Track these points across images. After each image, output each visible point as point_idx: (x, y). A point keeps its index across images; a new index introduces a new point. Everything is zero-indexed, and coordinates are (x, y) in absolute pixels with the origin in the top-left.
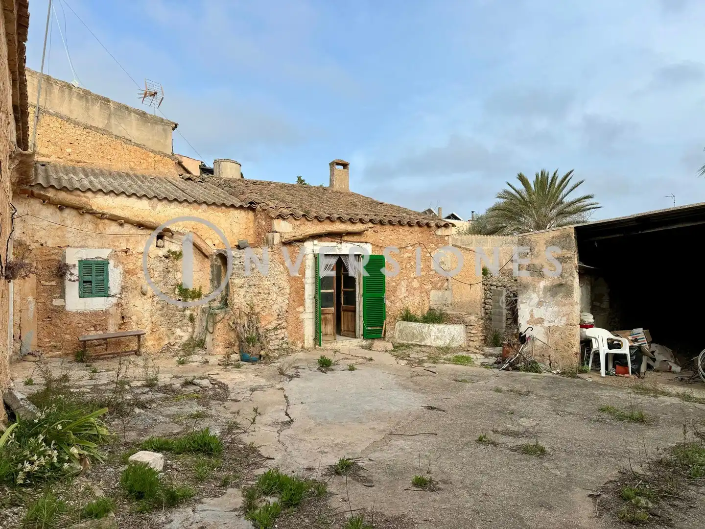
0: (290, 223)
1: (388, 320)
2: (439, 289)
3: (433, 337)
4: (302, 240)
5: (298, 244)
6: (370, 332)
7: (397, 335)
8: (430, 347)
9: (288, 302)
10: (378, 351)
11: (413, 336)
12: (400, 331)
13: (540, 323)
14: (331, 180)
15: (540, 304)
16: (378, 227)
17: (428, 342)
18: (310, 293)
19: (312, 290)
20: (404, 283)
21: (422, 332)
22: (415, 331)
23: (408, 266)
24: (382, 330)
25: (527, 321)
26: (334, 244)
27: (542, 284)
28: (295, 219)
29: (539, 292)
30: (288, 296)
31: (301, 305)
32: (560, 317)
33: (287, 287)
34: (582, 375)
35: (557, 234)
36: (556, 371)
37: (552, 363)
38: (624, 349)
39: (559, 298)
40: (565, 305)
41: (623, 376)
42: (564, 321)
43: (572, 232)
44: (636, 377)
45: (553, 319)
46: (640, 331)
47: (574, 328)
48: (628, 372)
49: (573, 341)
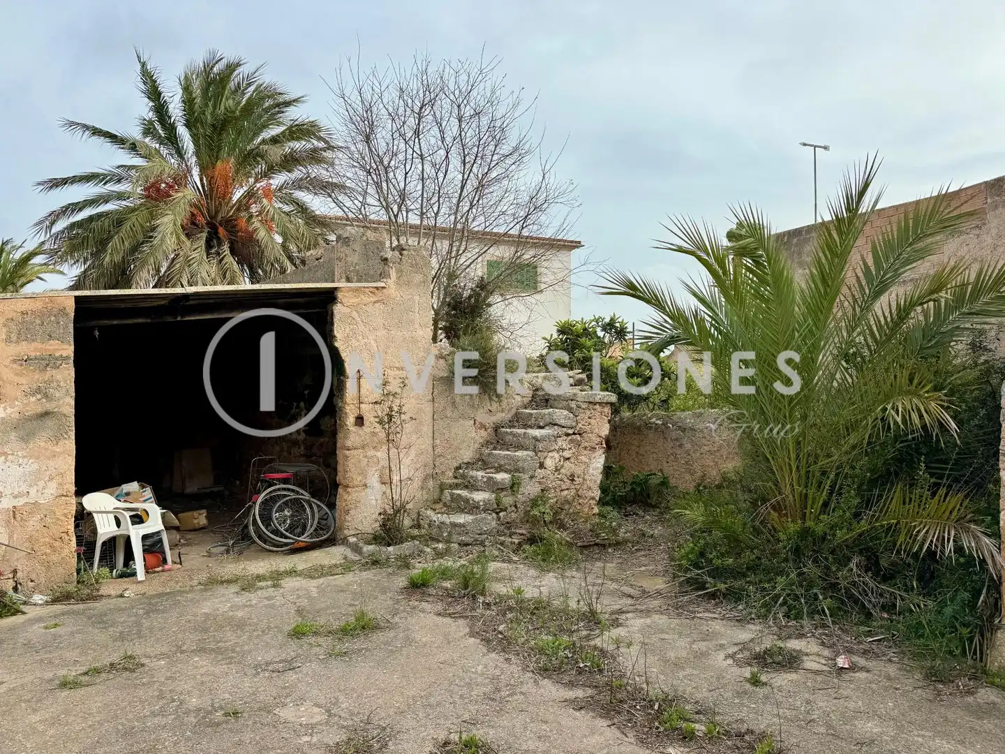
32: (41, 483)
34: (104, 591)
35: (38, 305)
36: (38, 598)
37: (20, 584)
38: (155, 521)
39: (40, 442)
40: (55, 456)
41: (163, 571)
42: (52, 489)
43: (71, 305)
44: (179, 566)
45: (24, 488)
46: (134, 486)
47: (73, 500)
48: (165, 561)
49: (71, 527)
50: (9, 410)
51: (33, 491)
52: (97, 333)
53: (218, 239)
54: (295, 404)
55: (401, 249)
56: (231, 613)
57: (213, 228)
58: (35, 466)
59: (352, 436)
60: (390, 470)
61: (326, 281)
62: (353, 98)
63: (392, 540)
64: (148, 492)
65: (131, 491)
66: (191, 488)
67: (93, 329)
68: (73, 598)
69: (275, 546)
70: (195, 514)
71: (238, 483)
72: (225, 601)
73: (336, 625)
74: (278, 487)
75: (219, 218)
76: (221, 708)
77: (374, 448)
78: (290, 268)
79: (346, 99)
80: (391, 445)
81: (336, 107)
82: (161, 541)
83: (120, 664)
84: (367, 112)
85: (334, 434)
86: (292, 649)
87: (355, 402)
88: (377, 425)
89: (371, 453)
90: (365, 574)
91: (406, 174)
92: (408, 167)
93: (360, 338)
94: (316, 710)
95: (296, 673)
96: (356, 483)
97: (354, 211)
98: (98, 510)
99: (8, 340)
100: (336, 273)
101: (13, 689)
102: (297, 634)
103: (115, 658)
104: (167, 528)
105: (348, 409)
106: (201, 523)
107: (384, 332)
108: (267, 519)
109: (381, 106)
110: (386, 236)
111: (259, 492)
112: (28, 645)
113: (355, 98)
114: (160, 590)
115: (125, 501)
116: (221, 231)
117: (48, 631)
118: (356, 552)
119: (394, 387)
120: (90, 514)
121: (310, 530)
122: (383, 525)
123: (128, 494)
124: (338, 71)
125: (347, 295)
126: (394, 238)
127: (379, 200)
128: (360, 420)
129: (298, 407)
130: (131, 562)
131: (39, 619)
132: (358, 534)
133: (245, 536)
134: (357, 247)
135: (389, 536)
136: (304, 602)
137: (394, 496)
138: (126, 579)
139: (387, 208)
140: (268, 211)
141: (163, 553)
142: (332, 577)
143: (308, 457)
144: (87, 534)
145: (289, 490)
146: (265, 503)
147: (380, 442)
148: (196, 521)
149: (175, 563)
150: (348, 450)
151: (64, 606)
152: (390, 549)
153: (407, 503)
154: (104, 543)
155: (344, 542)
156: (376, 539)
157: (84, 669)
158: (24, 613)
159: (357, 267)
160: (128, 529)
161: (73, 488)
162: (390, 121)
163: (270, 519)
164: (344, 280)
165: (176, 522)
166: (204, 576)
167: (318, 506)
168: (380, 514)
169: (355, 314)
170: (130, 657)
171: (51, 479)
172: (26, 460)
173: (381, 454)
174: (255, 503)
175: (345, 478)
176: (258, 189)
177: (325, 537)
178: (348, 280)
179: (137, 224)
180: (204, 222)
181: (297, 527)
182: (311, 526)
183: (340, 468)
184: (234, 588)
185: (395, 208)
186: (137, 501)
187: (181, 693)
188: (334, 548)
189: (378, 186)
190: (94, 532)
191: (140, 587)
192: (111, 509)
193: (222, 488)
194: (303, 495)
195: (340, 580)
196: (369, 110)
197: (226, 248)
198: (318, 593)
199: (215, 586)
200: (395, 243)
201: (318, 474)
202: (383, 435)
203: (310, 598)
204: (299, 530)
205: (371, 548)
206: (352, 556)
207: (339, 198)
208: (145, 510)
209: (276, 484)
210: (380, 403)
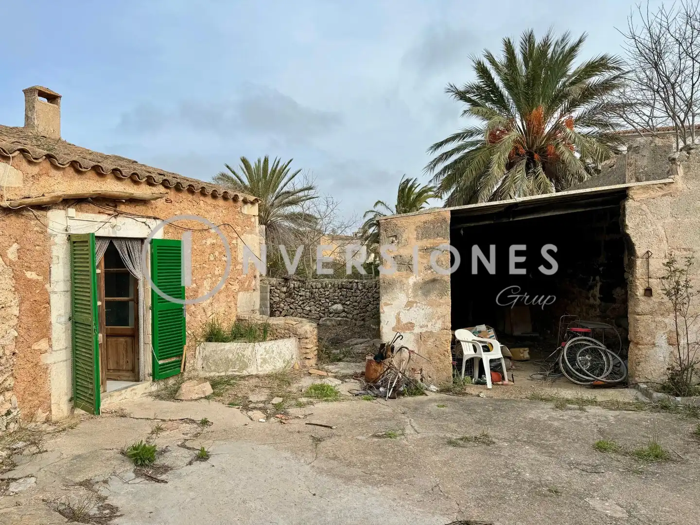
0: (17, 167)
1: (188, 343)
2: (247, 290)
3: (259, 361)
4: (43, 207)
5: (36, 213)
6: (164, 367)
7: (199, 365)
8: (257, 376)
9: (16, 334)
10: (192, 400)
11: (228, 363)
12: (205, 358)
13: (409, 329)
14: (27, 118)
15: (409, 305)
16: (172, 194)
17: (252, 370)
18: (62, 312)
19: (66, 304)
20: (206, 284)
21: (243, 355)
22: (230, 356)
23: (212, 258)
24: (181, 361)
25: (393, 328)
26: (104, 217)
27: (412, 280)
28: (30, 162)
29: (408, 290)
30: (16, 321)
31: (43, 337)
32: (434, 320)
33: (12, 304)
34: (468, 390)
35: (431, 218)
36: (433, 388)
37: (424, 378)
38: (497, 352)
39: (433, 296)
40: (440, 305)
41: (502, 385)
42: (439, 325)
43: (448, 216)
44: (512, 383)
45: (425, 323)
46: (483, 327)
47: (450, 332)
48: (503, 378)
49: (449, 348)
50: (418, 278)
51: (429, 325)
52: (462, 232)
53: (534, 162)
54: (592, 278)
55: (688, 149)
56: (550, 422)
57: (531, 155)
58: (431, 310)
59: (641, 305)
60: (678, 334)
61: (619, 183)
62: (642, 36)
63: (680, 391)
64: (492, 332)
65: (482, 330)
66: (517, 333)
67: (460, 229)
68: (451, 392)
69: (578, 380)
70: (522, 350)
71: (549, 332)
72: (543, 413)
73: (633, 449)
74: (580, 338)
75: (535, 148)
76: (547, 486)
77: (662, 315)
78: (586, 176)
79: (637, 38)
80: (678, 313)
81: (627, 47)
82: (500, 364)
83: (480, 438)
84: (655, 44)
85: (625, 302)
86: (596, 458)
87: (644, 277)
88: (665, 297)
89: (660, 318)
90: (656, 415)
91: (693, 85)
92: (695, 79)
93: (649, 226)
94: (619, 508)
95: (601, 476)
96: (645, 341)
97: (642, 125)
98: (463, 340)
99: (417, 238)
100: (627, 176)
101: (424, 438)
102: (600, 448)
103: (478, 434)
104: (505, 357)
105: (638, 283)
106: (525, 357)
107: (671, 220)
108: (573, 361)
109: (669, 35)
110: (673, 139)
111: (566, 341)
112: (429, 414)
113: (644, 37)
114: (501, 397)
115: (478, 336)
116: (536, 156)
117: (439, 408)
118: (646, 396)
119: (680, 264)
120: (459, 342)
121: (606, 373)
122: (672, 379)
123: (480, 332)
124: (630, 19)
125: (637, 192)
126: (680, 140)
127: (667, 112)
128: (648, 292)
129: (594, 280)
130: (483, 376)
131: (435, 401)
132: (648, 382)
133: (557, 370)
134: (646, 153)
135: (677, 388)
136: (605, 426)
137: (682, 356)
138: (481, 386)
139: (674, 117)
140: (571, 136)
141: (502, 373)
142: (625, 412)
143: (603, 318)
144: (458, 353)
145: (589, 341)
146: (570, 348)
147: (668, 311)
148: (522, 355)
149: (510, 381)
150: (638, 315)
151: (447, 396)
152: (679, 399)
153: (695, 363)
154: (467, 361)
155: (636, 386)
156: (664, 388)
157: (460, 436)
158: (427, 395)
159: (646, 169)
160: (481, 354)
161: (450, 325)
162: (678, 45)
163: (575, 360)
164: (634, 180)
165: (510, 354)
166: (529, 394)
167: (613, 356)
168: (668, 369)
169: (644, 207)
170: (486, 435)
171: (439, 319)
172: (426, 307)
173: (669, 320)
174: (563, 347)
175: (635, 337)
176: (563, 122)
177: (619, 380)
178: (638, 180)
179: (481, 160)
180: (524, 151)
181: (596, 369)
182: (607, 370)
183: (631, 329)
184: (550, 405)
185: (682, 116)
186: (485, 337)
187: (519, 468)
188: (626, 389)
189: (666, 100)
190: (462, 353)
191: (489, 392)
192: (470, 340)
193: (537, 335)
194: (600, 346)
195: (633, 415)
196: (657, 42)
197: (540, 169)
198: (616, 421)
199: (537, 401)
200: (681, 145)
201: (612, 331)
202: (670, 305)
203: (610, 424)
204: (597, 372)
205: (660, 395)
206: (642, 398)
207: (630, 117)
208: (491, 344)
209: (578, 336)
210: (668, 278)
